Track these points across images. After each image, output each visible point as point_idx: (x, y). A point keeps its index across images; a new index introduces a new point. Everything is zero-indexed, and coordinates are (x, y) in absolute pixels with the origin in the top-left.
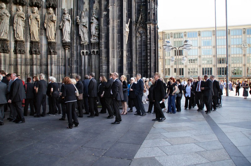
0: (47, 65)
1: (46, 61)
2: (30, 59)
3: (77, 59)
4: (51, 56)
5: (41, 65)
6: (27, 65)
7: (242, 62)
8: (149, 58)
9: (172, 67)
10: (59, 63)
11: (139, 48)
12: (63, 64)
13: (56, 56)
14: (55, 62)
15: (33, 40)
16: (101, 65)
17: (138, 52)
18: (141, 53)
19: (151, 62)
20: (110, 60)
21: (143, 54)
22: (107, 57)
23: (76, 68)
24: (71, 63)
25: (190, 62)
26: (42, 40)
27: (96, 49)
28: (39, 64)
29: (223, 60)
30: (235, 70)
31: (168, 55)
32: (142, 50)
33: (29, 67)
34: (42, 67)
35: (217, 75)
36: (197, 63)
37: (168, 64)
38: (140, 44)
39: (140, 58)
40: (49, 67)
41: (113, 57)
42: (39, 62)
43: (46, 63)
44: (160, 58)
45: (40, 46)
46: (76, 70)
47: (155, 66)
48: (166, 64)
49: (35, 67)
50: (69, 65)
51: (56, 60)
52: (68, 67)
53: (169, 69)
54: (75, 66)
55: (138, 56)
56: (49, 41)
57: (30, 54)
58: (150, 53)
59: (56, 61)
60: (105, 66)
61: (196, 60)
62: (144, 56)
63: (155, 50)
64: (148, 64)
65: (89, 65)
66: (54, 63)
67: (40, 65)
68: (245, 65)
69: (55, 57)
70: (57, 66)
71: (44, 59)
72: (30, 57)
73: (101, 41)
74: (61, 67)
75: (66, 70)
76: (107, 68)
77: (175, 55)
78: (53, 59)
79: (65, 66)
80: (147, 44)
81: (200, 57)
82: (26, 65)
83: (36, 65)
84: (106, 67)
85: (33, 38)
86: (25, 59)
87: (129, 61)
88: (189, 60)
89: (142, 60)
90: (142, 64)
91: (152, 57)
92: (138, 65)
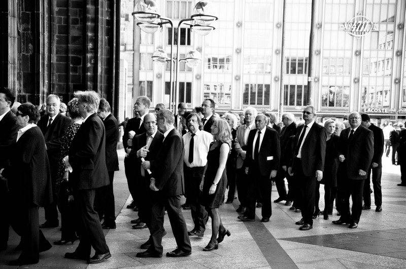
7: (350, 73)
8: (90, 46)
9: (159, 76)
11: (59, 13)
17: (56, 25)
18: (65, 30)
19: (96, 58)
21: (74, 32)
25: (212, 65)
29: (300, 65)
30: (331, 92)
31: (150, 41)
32: (70, 21)
35: (283, 106)
36: (230, 71)
37: (148, 67)
39: (64, 46)
44: (125, 50)
47: (109, 71)
48: (142, 66)
53: (150, 84)
55: (56, 38)
58: (95, 30)
61: (228, 60)
62: (75, 39)
63: (110, 23)
64: (89, 65)
68: (357, 81)
77: (170, 43)
80: (85, 2)
81: (238, 51)
87: (27, 50)
88: (209, 60)
89: (70, 52)
90: (70, 63)
91: (99, 43)
92: (55, 66)
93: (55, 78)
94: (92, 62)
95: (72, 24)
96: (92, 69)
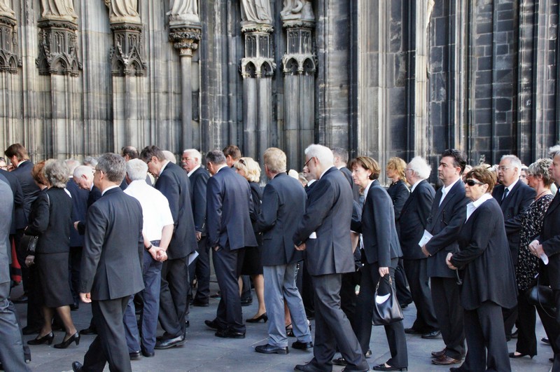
0: (110, 119)
1: (103, 102)
2: (42, 93)
3: (228, 92)
4: (124, 81)
5: (84, 118)
6: (28, 117)
8: (524, 81)
10: (157, 108)
11: (480, 41)
12: (172, 115)
13: (144, 80)
14: (139, 104)
15: (50, 17)
16: (325, 119)
17: (476, 58)
18: (488, 63)
19: (533, 98)
20: (359, 98)
21: (500, 65)
22: (348, 82)
23: (222, 130)
24: (204, 109)
26: (86, 16)
27: (303, 51)
28: (79, 114)
32: (496, 50)
33: (37, 125)
34: (89, 125)
38: (486, 21)
39: (486, 85)
40: (118, 125)
41: (372, 85)
42: (76, 105)
43: (103, 108)
45: (78, 40)
46: (222, 136)
47: (553, 115)
49: (60, 125)
50: (195, 117)
51: (145, 97)
52: (190, 125)
54: (219, 122)
55: (475, 77)
56: (114, 19)
57: (40, 74)
58: (533, 58)
59: (146, 103)
60: (340, 119)
62: (502, 74)
64: (522, 109)
65: (276, 119)
66: (135, 108)
67: (82, 118)
69: (139, 87)
70: (147, 123)
71: (97, 95)
72: (40, 86)
73: (321, 18)
74: (164, 125)
75: (185, 137)
76: (349, 127)
78: (134, 93)
79: (180, 119)
80: (518, 21)
82: (25, 116)
83: (66, 117)
84: (346, 124)
85: (50, 9)
86: (22, 92)
87: (438, 97)
89: (495, 93)
90: (495, 108)
91: (538, 76)
92: (474, 115)
93: (474, 131)
94: (528, 104)
95: (498, 54)
96: (527, 114)
